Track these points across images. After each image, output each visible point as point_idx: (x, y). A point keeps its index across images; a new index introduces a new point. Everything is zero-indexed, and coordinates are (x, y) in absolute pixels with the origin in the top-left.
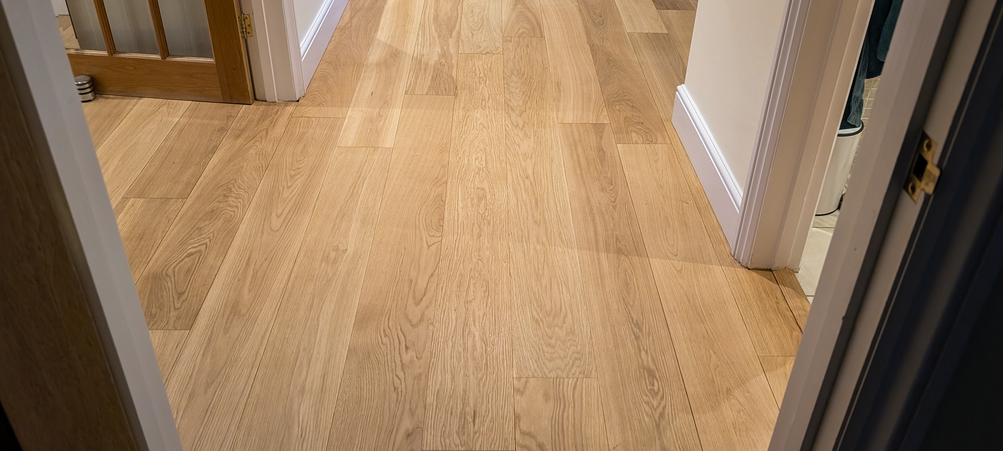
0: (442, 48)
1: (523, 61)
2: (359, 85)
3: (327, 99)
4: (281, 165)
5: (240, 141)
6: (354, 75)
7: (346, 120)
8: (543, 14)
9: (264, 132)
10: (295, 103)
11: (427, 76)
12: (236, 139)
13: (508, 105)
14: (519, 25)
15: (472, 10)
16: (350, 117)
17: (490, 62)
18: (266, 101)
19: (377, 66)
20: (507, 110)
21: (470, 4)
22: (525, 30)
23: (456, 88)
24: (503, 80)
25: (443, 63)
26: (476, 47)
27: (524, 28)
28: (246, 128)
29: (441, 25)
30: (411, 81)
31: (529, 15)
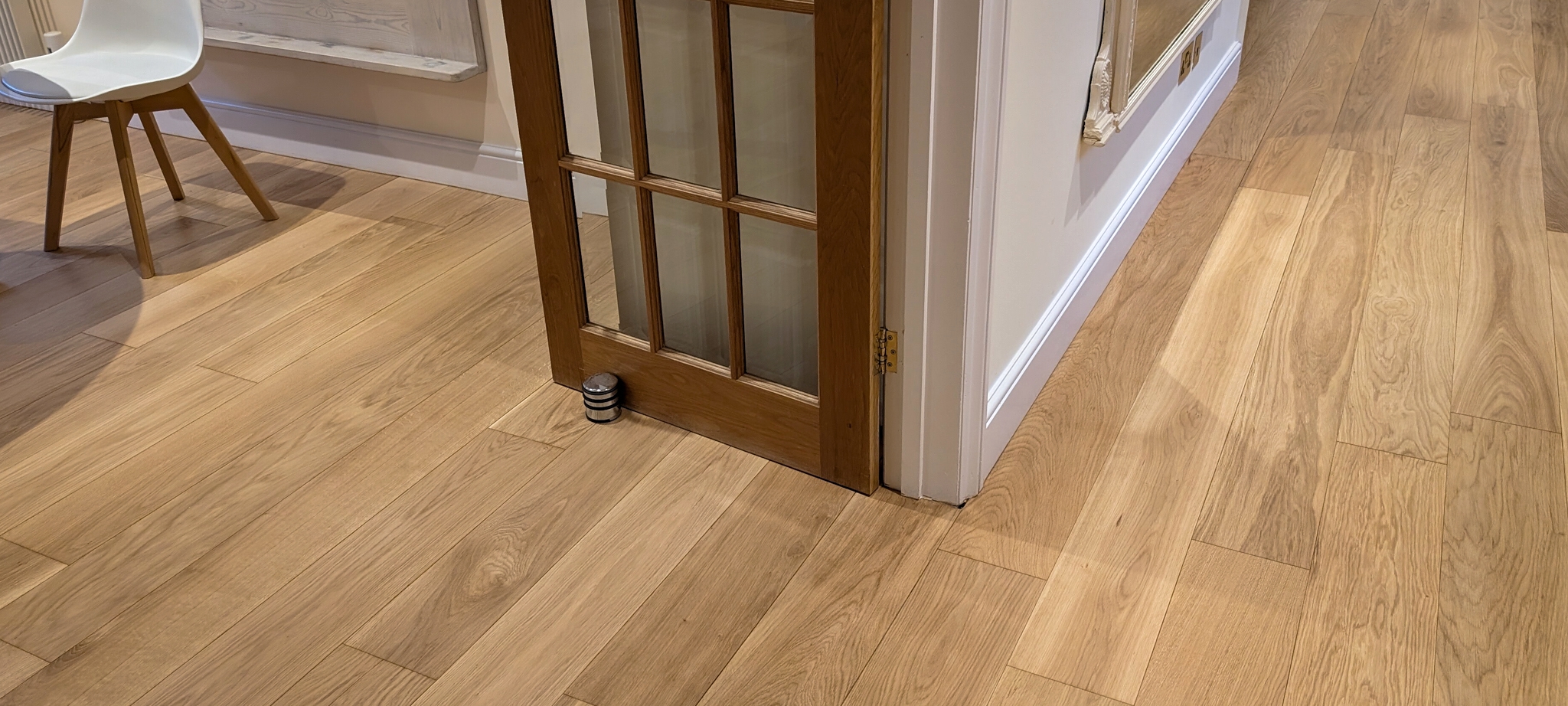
0: (1300, 420)
1: (1499, 499)
2: (1096, 487)
3: (1021, 513)
4: (881, 690)
5: (822, 593)
6: (1091, 459)
7: (1047, 588)
8: (1559, 361)
9: (874, 579)
10: (953, 511)
11: (1251, 494)
12: (816, 585)
13: (1446, 637)
14: (1495, 387)
15: (1385, 323)
16: (1057, 581)
17: (1410, 483)
18: (899, 492)
19: (1145, 441)
20: (1441, 653)
21: (1380, 306)
22: (1509, 402)
23: (1317, 546)
24: (1438, 546)
25: (1295, 463)
26: (1380, 431)
27: (1508, 395)
28: (842, 557)
29: (1306, 352)
30: (1213, 503)
31: (1523, 357)
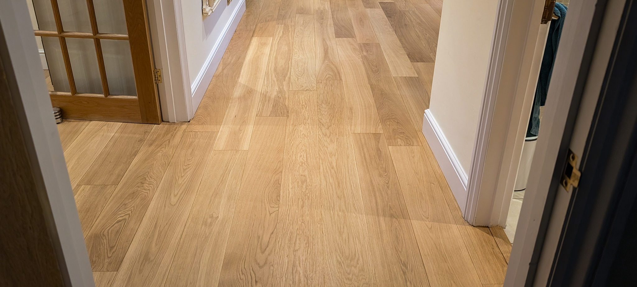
0: (279, 88)
1: (329, 95)
2: (227, 111)
3: (207, 120)
4: (178, 163)
5: (153, 147)
6: (224, 105)
7: (219, 133)
8: (341, 66)
9: (168, 142)
10: (187, 123)
11: (269, 105)
12: (150, 146)
13: (320, 122)
14: (326, 73)
15: (298, 64)
16: (221, 131)
17: (309, 96)
18: (169, 122)
19: (239, 99)
20: (319, 125)
21: (296, 60)
22: (330, 76)
23: (288, 112)
24: (317, 107)
25: (279, 97)
26: (300, 87)
27: (329, 74)
28: (156, 139)
29: (278, 73)
30: (260, 108)
31: (332, 66)
